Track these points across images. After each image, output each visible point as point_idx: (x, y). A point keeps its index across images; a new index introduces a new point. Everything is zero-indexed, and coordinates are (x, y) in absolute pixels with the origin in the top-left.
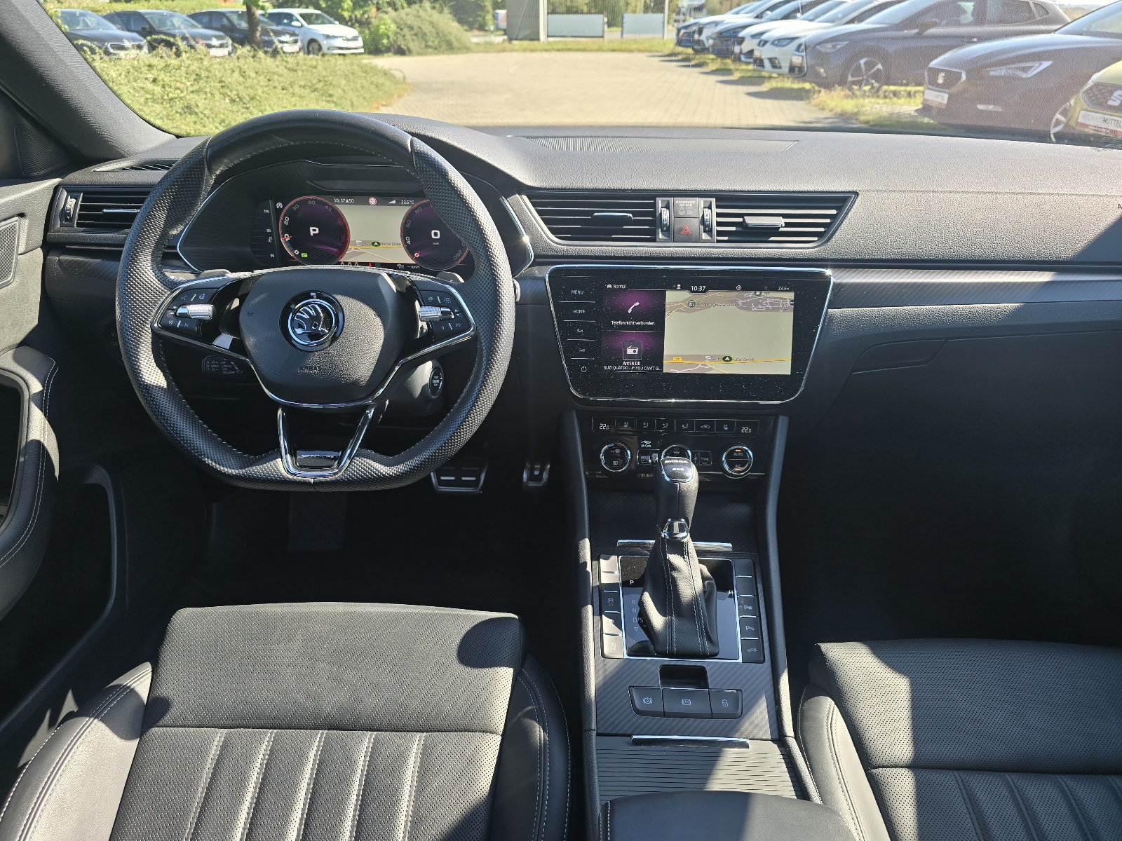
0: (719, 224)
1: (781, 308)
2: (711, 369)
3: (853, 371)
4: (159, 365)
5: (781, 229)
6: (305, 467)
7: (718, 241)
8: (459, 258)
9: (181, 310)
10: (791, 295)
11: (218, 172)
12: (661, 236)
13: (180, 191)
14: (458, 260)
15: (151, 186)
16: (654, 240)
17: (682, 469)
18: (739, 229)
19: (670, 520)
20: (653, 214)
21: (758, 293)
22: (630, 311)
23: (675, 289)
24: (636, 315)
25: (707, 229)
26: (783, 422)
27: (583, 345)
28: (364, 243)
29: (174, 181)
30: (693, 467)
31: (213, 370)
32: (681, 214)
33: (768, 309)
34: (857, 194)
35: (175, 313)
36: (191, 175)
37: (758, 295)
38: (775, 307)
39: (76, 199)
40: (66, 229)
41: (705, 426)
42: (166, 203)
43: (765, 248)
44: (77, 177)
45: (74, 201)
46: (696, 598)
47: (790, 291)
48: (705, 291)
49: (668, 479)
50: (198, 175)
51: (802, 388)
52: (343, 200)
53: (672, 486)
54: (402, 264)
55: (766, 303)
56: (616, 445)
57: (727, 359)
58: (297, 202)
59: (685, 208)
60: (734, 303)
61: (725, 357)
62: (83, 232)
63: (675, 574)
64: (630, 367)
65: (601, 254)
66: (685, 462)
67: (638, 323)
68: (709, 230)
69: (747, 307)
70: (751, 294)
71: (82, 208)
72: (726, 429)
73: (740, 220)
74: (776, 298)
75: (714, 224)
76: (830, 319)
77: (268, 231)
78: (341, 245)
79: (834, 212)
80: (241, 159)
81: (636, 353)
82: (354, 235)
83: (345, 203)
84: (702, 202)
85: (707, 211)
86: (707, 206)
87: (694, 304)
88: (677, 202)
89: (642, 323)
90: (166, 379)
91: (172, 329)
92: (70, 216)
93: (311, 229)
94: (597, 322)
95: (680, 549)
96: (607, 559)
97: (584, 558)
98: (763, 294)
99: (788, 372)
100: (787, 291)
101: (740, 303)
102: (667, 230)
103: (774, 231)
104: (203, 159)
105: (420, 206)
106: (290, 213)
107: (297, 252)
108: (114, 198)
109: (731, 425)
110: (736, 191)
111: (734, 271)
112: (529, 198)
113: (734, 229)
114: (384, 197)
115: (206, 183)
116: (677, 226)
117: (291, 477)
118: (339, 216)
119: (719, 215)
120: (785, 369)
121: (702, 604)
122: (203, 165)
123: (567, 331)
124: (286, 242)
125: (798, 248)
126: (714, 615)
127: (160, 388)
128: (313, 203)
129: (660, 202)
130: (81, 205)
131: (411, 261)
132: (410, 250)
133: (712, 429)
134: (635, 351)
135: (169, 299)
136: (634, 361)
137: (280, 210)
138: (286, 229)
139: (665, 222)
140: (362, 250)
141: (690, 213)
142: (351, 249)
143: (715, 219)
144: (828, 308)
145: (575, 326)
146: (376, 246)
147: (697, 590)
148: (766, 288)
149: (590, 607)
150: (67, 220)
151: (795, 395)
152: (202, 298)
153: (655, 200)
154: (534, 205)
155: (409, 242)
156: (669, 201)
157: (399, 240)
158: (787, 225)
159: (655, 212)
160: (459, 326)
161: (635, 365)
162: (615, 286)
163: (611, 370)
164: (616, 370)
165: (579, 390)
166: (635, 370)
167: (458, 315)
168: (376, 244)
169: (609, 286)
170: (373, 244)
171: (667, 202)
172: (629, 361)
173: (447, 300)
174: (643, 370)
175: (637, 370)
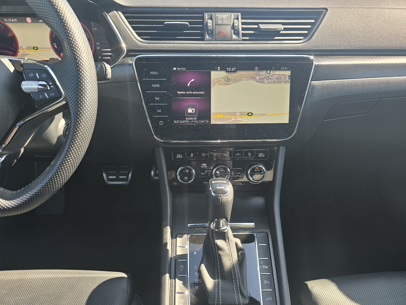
0: (243, 29)
1: (283, 81)
2: (241, 121)
3: (325, 119)
5: (281, 32)
7: (243, 40)
10: (288, 73)
12: (207, 37)
16: (203, 40)
17: (223, 187)
18: (256, 32)
19: (216, 219)
20: (202, 23)
21: (268, 72)
22: (188, 85)
23: (217, 70)
24: (192, 88)
25: (236, 32)
26: (282, 150)
27: (159, 107)
28: (28, 48)
30: (230, 184)
32: (219, 22)
33: (274, 82)
34: (326, 9)
37: (268, 73)
38: (279, 80)
41: (238, 154)
43: (272, 44)
46: (233, 266)
47: (288, 70)
48: (235, 71)
49: (213, 194)
51: (295, 131)
52: (10, 20)
53: (216, 199)
55: (274, 78)
56: (186, 168)
57: (250, 114)
59: (222, 19)
60: (253, 78)
61: (249, 113)
63: (220, 253)
64: (190, 121)
65: (170, 49)
66: (225, 182)
67: (194, 93)
68: (237, 33)
69: (261, 81)
70: (264, 72)
72: (250, 155)
73: (256, 26)
74: (279, 75)
75: (240, 29)
76: (313, 87)
78: (14, 49)
79: (313, 21)
81: (194, 112)
82: (21, 43)
83: (11, 22)
84: (233, 15)
85: (236, 21)
86: (236, 17)
87: (229, 80)
88: (217, 15)
89: (197, 93)
94: (168, 93)
95: (223, 236)
96: (181, 237)
97: (166, 240)
98: (271, 72)
99: (287, 122)
100: (286, 70)
101: (257, 78)
102: (211, 33)
103: (277, 33)
109: (252, 153)
110: (254, 8)
111: (253, 58)
112: (123, 14)
113: (252, 32)
114: (36, 17)
116: (217, 30)
119: (243, 24)
120: (285, 120)
121: (237, 269)
123: (149, 99)
125: (292, 43)
126: (245, 275)
129: (206, 16)
132: (57, 52)
133: (242, 156)
134: (193, 111)
136: (193, 117)
139: (210, 28)
140: (27, 53)
141: (225, 22)
142: (21, 52)
143: (241, 26)
144: (311, 81)
145: (154, 95)
146: (36, 49)
147: (234, 261)
148: (273, 68)
149: (167, 275)
151: (291, 135)
153: (203, 14)
154: (127, 18)
155: (56, 47)
156: (212, 15)
158: (285, 29)
159: (203, 22)
160: (53, 95)
161: (193, 120)
162: (178, 69)
163: (179, 123)
164: (182, 123)
165: (159, 137)
166: (193, 123)
167: (52, 86)
168: (35, 48)
169: (175, 69)
170: (34, 48)
171: (211, 15)
172: (190, 117)
173: (44, 75)
174: (199, 123)
175: (195, 123)
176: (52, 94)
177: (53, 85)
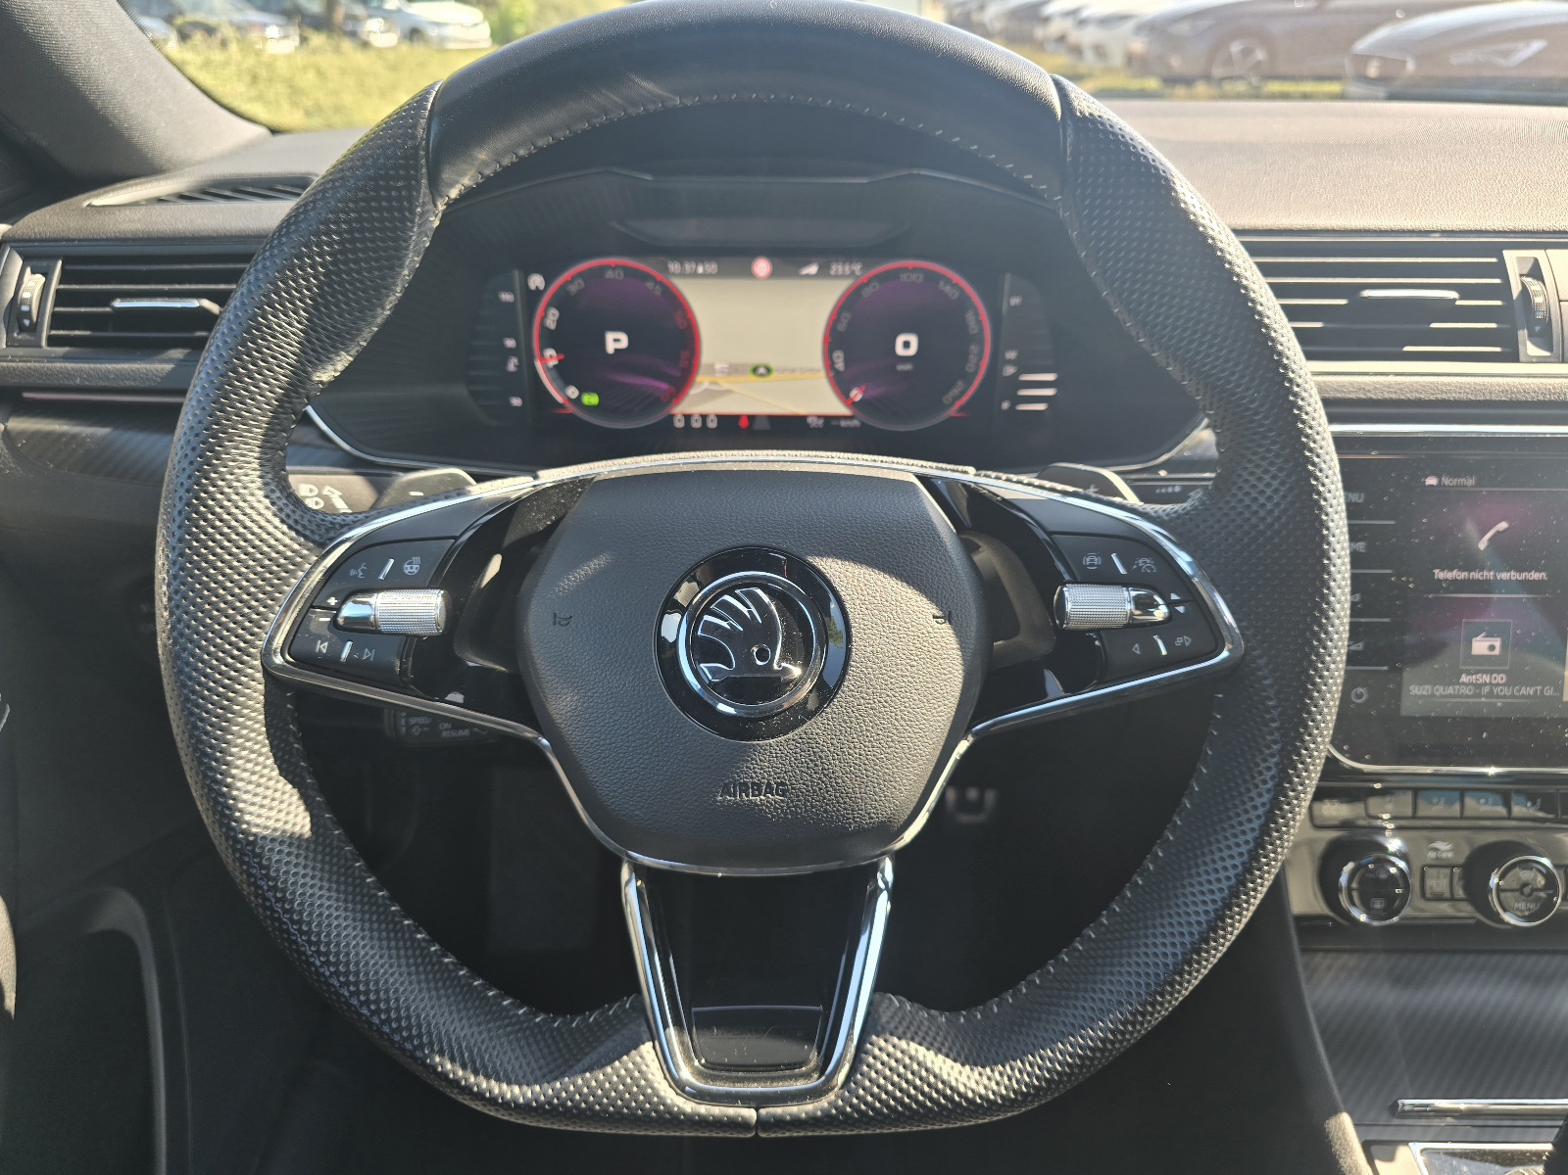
4: (288, 771)
6: (729, 1067)
8: (955, 399)
9: (350, 610)
11: (454, 193)
12: (1529, 348)
13: (343, 252)
14: (953, 403)
15: (257, 238)
20: (1503, 292)
22: (1483, 545)
24: (1499, 556)
27: (1359, 632)
28: (734, 370)
29: (326, 222)
31: (416, 731)
35: (335, 618)
36: (378, 199)
39: (44, 274)
40: (21, 351)
42: (306, 285)
44: (47, 221)
45: (40, 279)
50: (399, 199)
52: (689, 267)
54: (819, 417)
58: (580, 275)
62: (66, 358)
64: (1478, 686)
67: (1505, 576)
71: (62, 298)
77: (510, 343)
78: (678, 374)
80: (522, 152)
81: (1497, 652)
82: (711, 351)
83: (694, 275)
88: (1555, 261)
89: (1515, 575)
90: (310, 806)
91: (328, 665)
92: (30, 318)
93: (610, 337)
94: (1398, 575)
102: (1545, 333)
104: (416, 148)
105: (877, 277)
106: (562, 301)
107: (573, 392)
108: (140, 271)
114: (789, 257)
115: (420, 226)
117: (688, 1106)
118: (678, 305)
122: (417, 168)
124: (547, 370)
127: (294, 841)
128: (619, 275)
129: (1514, 262)
130: (58, 291)
131: (836, 407)
132: (841, 384)
134: (1492, 648)
135: (317, 576)
136: (1490, 672)
137: (538, 293)
138: (550, 339)
139: (1537, 313)
140: (726, 386)
142: (702, 382)
146: (762, 375)
150: (22, 329)
152: (411, 568)
153: (1502, 257)
155: (840, 365)
156: (1536, 260)
157: (817, 360)
159: (1506, 287)
160: (1187, 644)
161: (1491, 684)
162: (1446, 481)
163: (1428, 696)
164: (1442, 696)
165: (1347, 752)
166: (1491, 695)
167: (1181, 609)
168: (762, 370)
169: (1432, 481)
170: (755, 370)
171: (1532, 261)
172: (1477, 672)
173: (1145, 563)
174: (1513, 696)
175: (1498, 696)
176: (1183, 641)
177: (1187, 604)
